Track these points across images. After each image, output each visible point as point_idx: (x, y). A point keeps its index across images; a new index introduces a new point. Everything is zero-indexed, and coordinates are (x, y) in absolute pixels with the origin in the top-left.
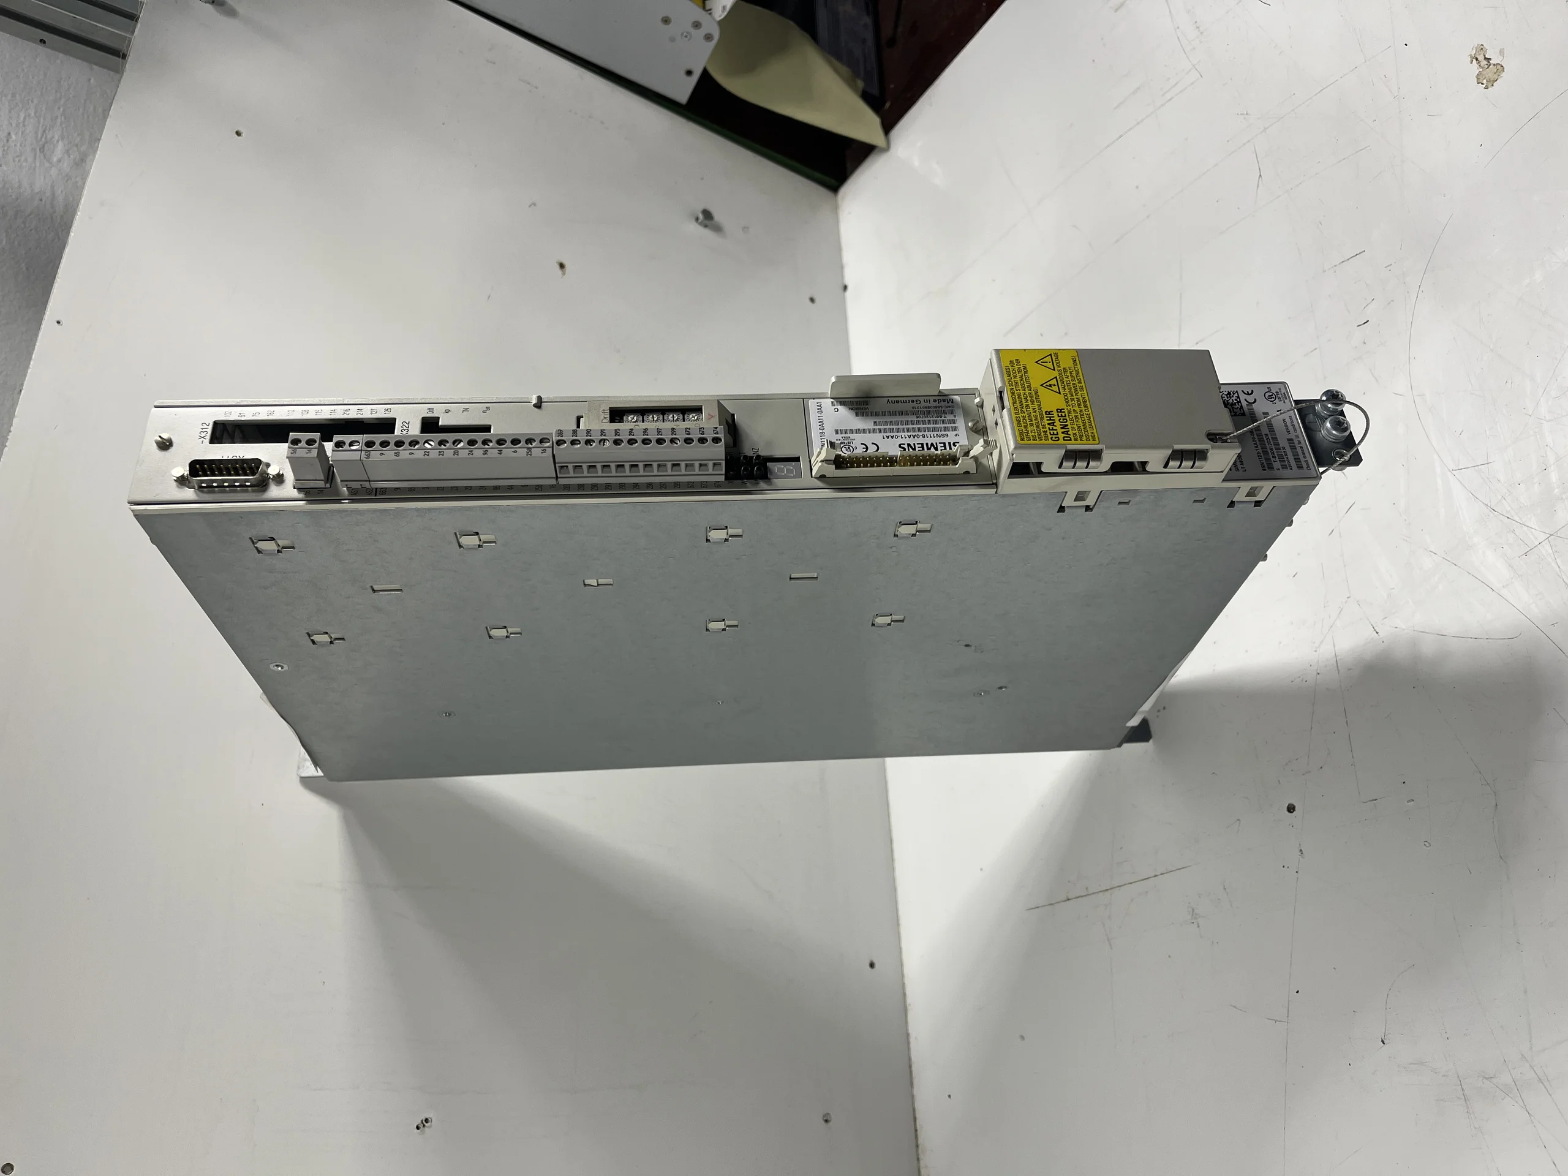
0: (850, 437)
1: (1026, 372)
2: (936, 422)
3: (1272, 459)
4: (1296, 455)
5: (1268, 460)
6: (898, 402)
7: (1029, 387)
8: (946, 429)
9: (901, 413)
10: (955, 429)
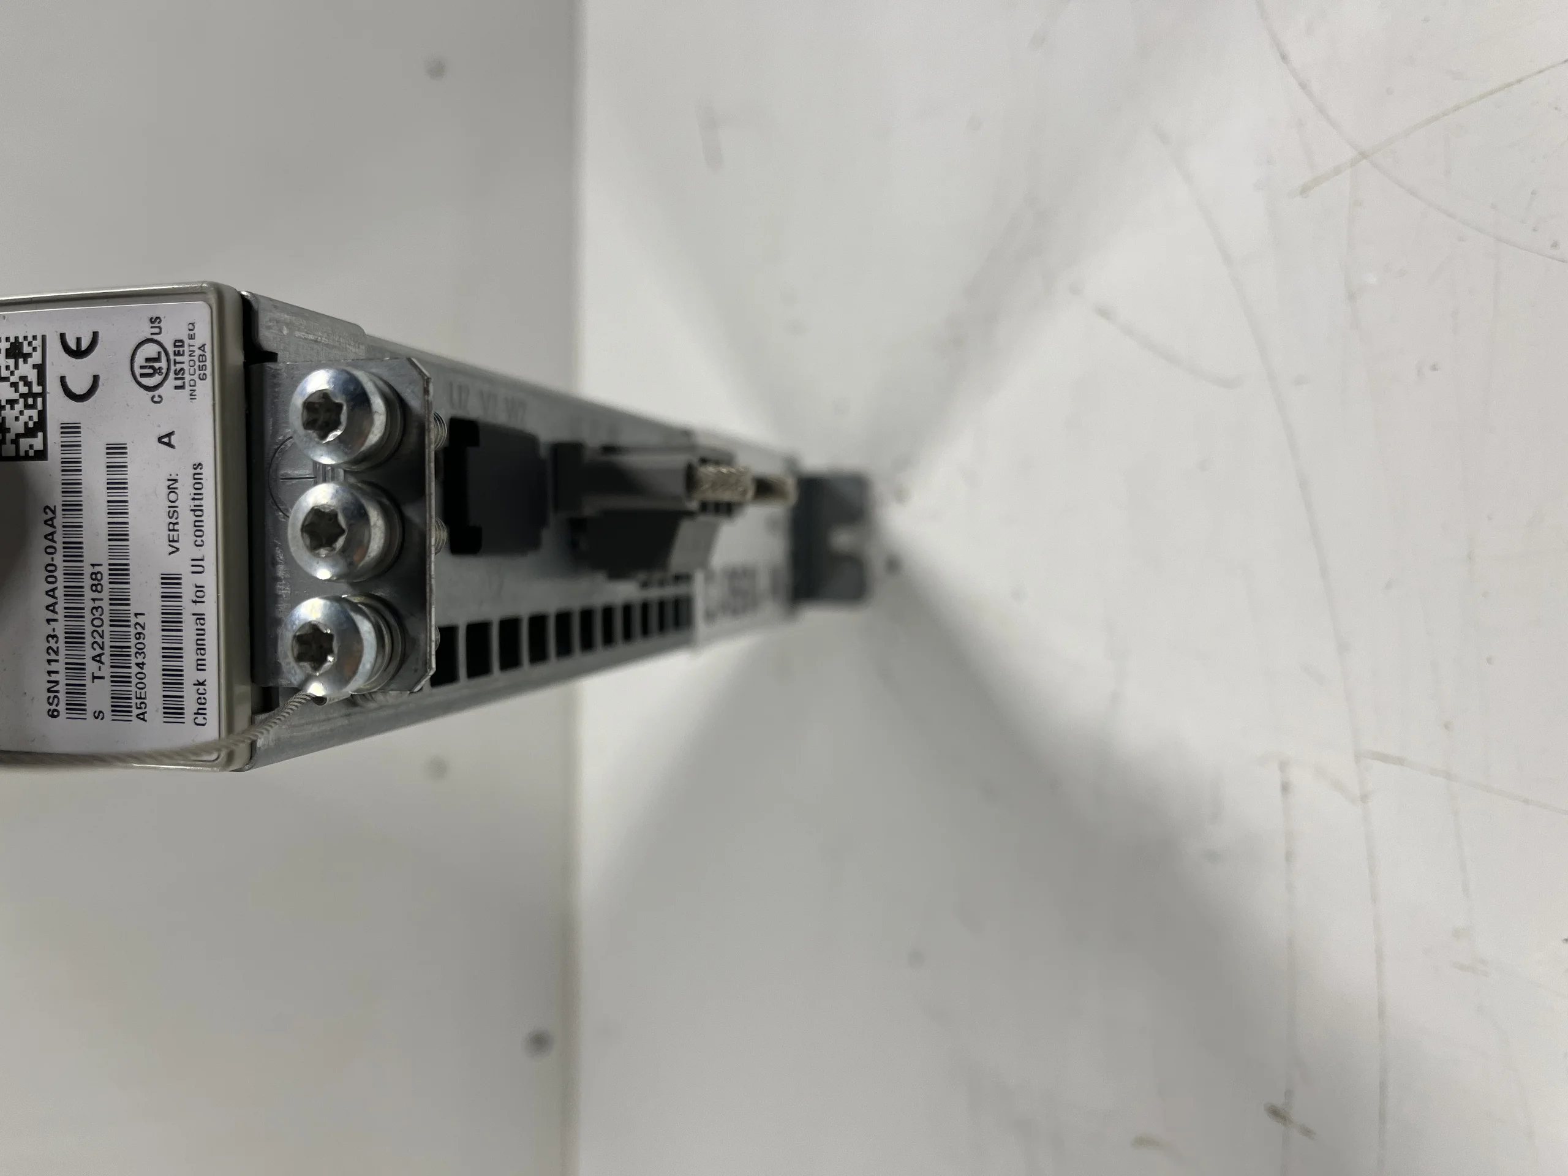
3: (91, 667)
4: (172, 653)
5: (76, 667)
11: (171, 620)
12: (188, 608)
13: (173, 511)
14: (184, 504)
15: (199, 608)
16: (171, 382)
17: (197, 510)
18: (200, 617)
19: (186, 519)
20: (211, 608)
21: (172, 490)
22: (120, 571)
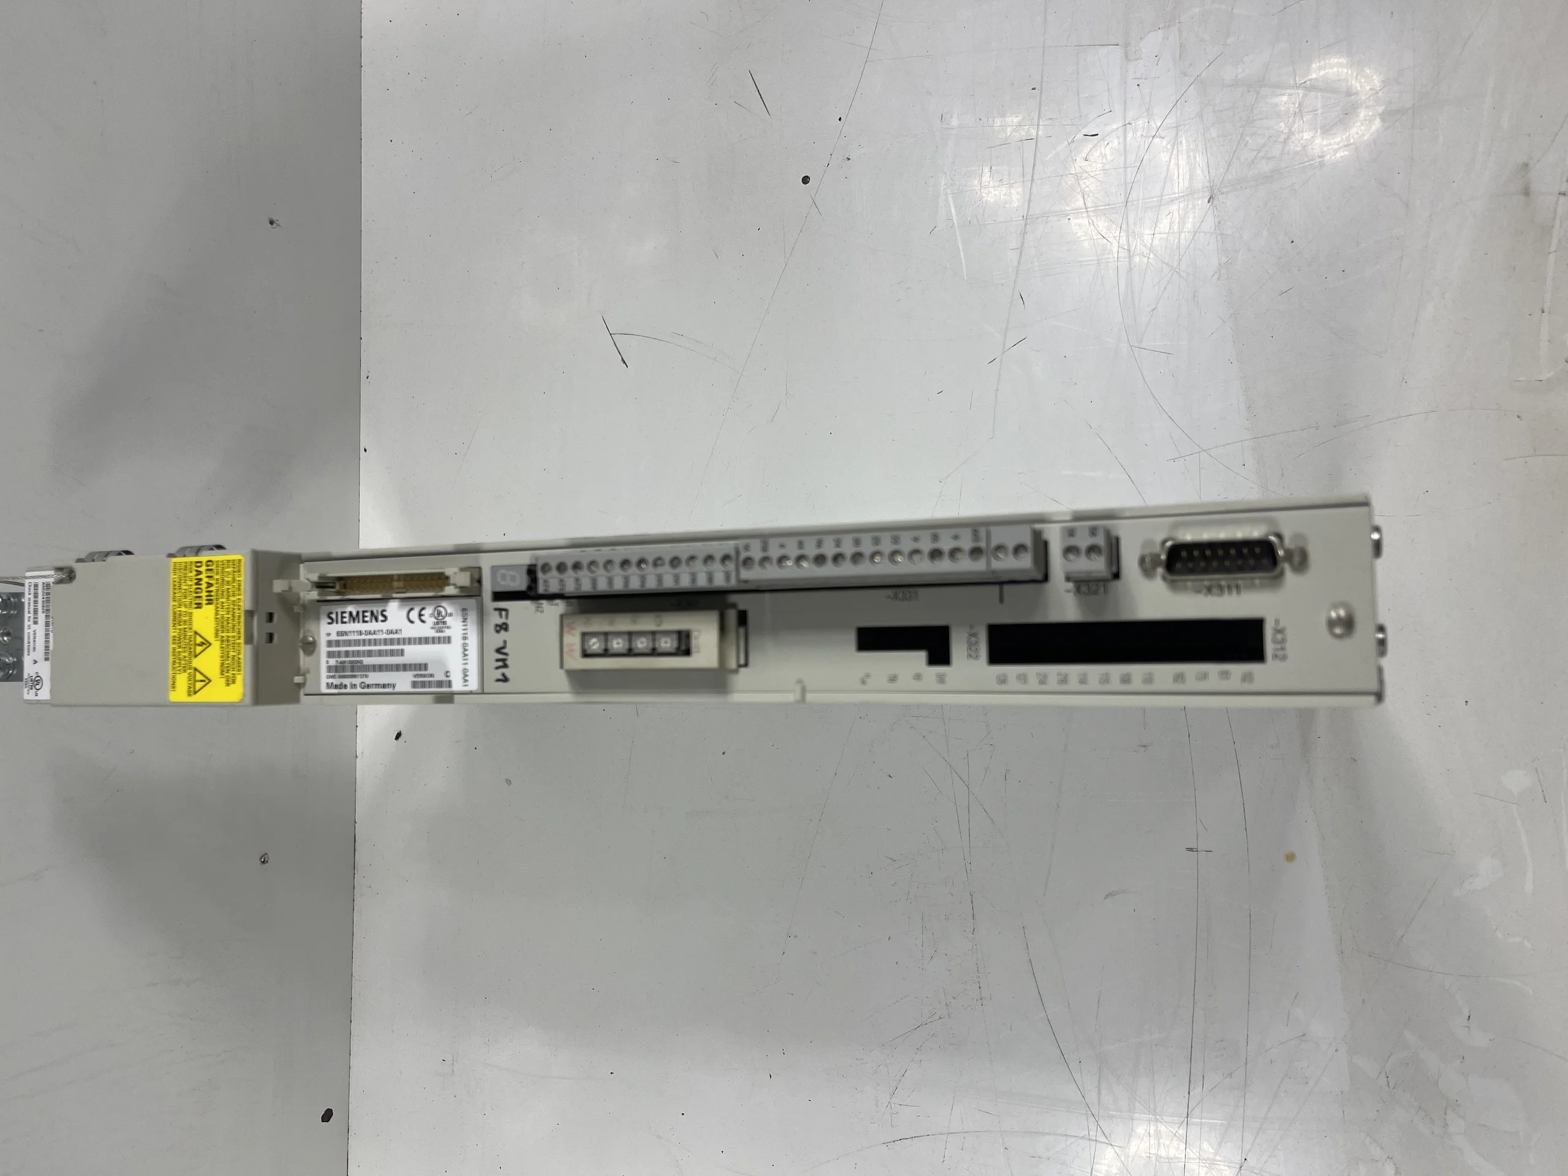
0: (437, 632)
1: (222, 664)
2: (347, 654)
6: (384, 686)
7: (222, 641)
8: (338, 643)
9: (380, 668)
10: (330, 644)
11: (36, 612)
12: (32, 615)
13: (34, 641)
14: (32, 644)
15: (29, 615)
16: (33, 678)
17: (29, 643)
18: (29, 612)
19: (31, 640)
20: (26, 615)
21: (34, 648)
22: (47, 624)
